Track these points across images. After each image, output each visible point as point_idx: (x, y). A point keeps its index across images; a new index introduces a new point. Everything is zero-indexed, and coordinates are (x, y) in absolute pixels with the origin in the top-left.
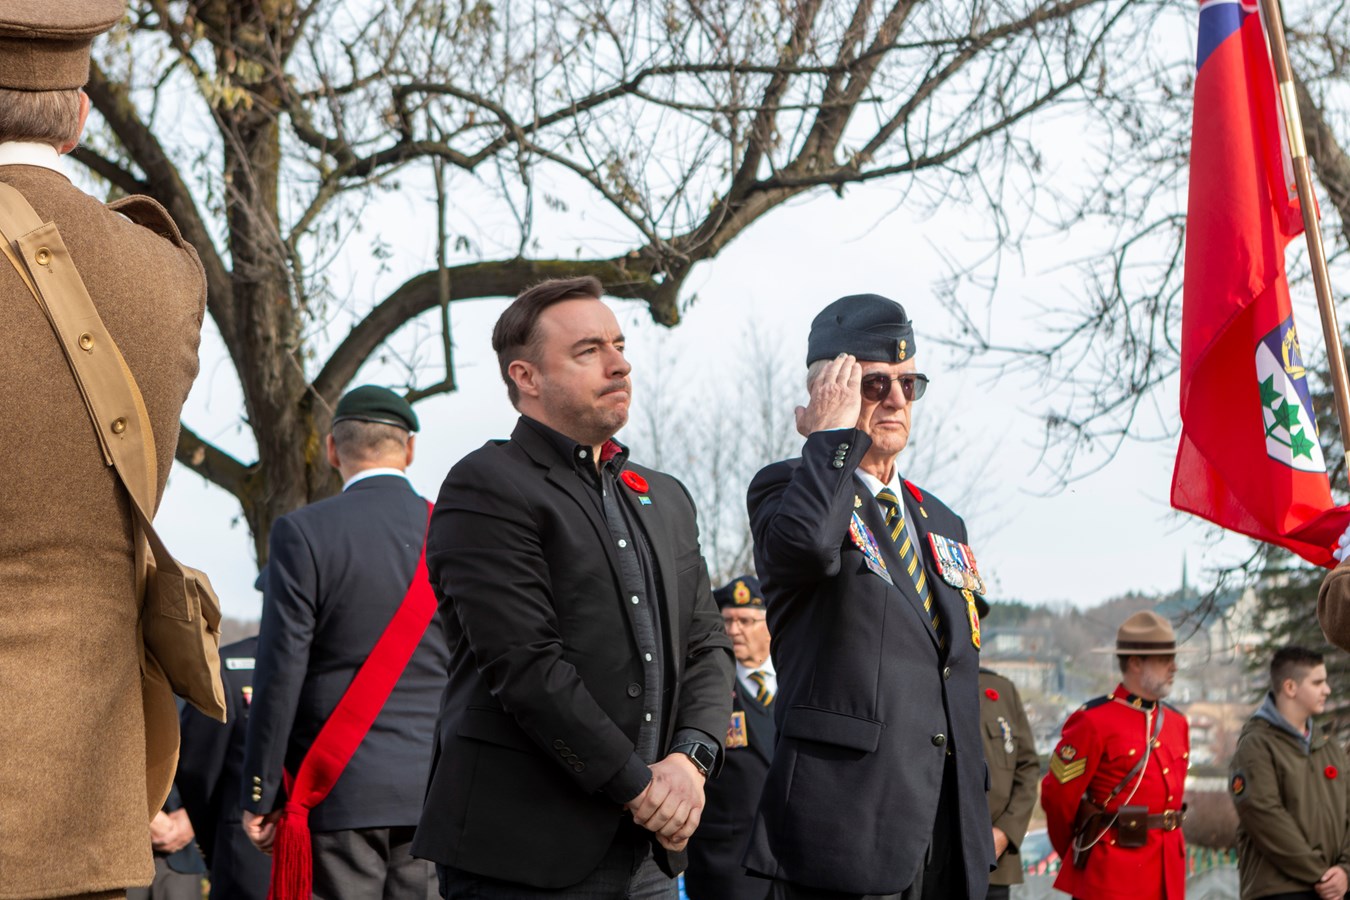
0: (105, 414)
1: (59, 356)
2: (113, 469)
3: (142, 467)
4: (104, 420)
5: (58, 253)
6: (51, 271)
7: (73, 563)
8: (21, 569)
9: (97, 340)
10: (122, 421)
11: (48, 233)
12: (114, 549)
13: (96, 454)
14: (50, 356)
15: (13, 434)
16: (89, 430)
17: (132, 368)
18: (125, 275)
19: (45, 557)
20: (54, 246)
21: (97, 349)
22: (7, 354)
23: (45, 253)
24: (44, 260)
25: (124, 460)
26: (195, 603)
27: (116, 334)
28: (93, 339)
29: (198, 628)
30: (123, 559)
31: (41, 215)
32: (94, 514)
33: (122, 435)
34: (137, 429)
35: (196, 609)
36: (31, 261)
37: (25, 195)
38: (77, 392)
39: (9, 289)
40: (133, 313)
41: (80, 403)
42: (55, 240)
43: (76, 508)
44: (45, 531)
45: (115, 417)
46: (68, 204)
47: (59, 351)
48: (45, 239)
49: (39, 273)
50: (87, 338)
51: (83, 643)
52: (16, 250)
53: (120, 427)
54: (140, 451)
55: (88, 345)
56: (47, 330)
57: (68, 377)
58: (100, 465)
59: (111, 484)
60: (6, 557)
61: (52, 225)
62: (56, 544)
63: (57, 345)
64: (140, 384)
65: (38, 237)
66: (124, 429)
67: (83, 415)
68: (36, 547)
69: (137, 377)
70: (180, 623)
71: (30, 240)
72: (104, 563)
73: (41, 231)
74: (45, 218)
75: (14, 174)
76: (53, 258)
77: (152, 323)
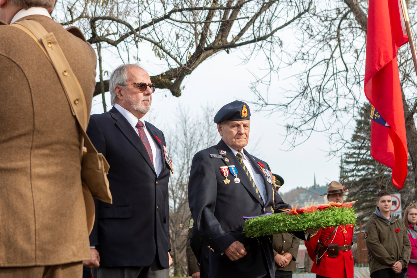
0: (72, 98)
1: (57, 78)
2: (75, 117)
3: (83, 116)
4: (72, 100)
5: (54, 43)
6: (52, 49)
7: (62, 149)
8: (46, 151)
9: (68, 73)
10: (77, 100)
11: (51, 36)
12: (75, 145)
13: (69, 111)
14: (54, 78)
15: (43, 105)
16: (67, 103)
17: (79, 82)
18: (75, 51)
19: (54, 147)
20: (53, 41)
21: (68, 76)
22: (40, 77)
23: (50, 43)
24: (50, 45)
25: (78, 114)
26: (101, 163)
27: (74, 71)
28: (67, 71)
29: (102, 171)
30: (78, 149)
31: (47, 30)
32: (69, 132)
33: (77, 105)
34: (82, 103)
35: (102, 165)
36: (46, 45)
37: (41, 24)
38: (63, 90)
39: (39, 55)
40: (79, 64)
41: (64, 94)
42: (53, 39)
43: (63, 130)
44: (54, 138)
45: (75, 99)
46: (55, 27)
47: (56, 76)
48: (50, 38)
49: (49, 50)
50: (65, 71)
51: (67, 177)
52: (41, 42)
53: (77, 102)
54: (83, 111)
55: (66, 74)
56: (52, 69)
57: (59, 85)
58: (70, 115)
59: (74, 122)
60: (42, 147)
61: (52, 33)
62: (57, 143)
63: (55, 74)
64: (82, 87)
65: (48, 37)
66: (78, 103)
67: (65, 98)
68: (51, 144)
69: (81, 85)
70: (96, 170)
71: (45, 39)
72: (72, 150)
73: (49, 36)
74: (49, 32)
75: (36, 18)
76: (52, 45)
77: (85, 67)
